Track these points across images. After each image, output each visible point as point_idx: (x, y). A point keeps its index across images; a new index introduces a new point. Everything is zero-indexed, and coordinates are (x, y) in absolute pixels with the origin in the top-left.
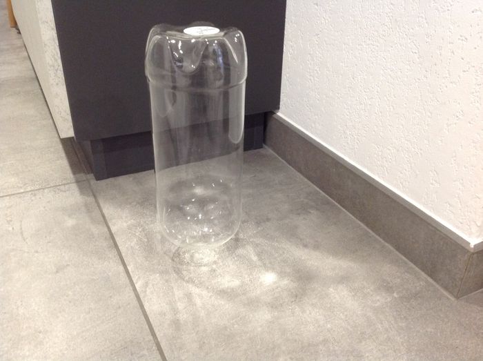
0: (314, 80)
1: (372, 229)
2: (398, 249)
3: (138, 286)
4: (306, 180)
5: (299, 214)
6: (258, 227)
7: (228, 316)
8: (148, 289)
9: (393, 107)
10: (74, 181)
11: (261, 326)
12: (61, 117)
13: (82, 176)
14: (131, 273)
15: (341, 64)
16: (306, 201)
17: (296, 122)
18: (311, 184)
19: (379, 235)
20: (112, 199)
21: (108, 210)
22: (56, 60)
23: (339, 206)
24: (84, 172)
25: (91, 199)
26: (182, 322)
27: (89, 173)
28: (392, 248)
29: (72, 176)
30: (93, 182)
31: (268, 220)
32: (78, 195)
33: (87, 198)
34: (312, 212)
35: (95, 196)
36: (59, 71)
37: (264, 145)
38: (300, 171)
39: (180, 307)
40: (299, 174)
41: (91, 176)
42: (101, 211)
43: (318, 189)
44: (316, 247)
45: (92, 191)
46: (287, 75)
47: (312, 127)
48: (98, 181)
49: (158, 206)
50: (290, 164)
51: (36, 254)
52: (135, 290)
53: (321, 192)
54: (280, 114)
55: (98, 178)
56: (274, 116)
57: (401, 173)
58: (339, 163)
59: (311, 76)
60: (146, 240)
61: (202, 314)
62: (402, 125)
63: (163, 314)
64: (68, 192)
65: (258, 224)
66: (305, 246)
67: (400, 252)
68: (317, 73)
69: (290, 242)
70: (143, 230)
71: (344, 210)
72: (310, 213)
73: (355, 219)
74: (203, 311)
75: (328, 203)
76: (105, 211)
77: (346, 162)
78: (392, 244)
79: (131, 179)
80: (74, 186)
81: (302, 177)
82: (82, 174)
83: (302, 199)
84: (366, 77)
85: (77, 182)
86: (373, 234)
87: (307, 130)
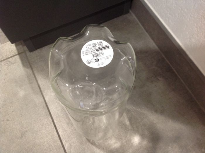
3: (66, 147)
5: (152, 82)
10: (17, 53)
13: (21, 48)
16: (156, 68)
20: (42, 71)
21: (42, 82)
25: (29, 71)
27: (24, 46)
29: (15, 48)
30: (28, 53)
32: (22, 67)
33: (27, 70)
34: (160, 79)
35: (32, 69)
37: (130, 11)
41: (25, 48)
42: (38, 83)
48: (31, 53)
50: (147, 31)
51: (8, 122)
55: (31, 50)
66: (156, 111)
69: (147, 108)
72: (159, 80)
75: (170, 70)
80: (18, 59)
82: (21, 46)
83: (154, 67)
85: (19, 54)
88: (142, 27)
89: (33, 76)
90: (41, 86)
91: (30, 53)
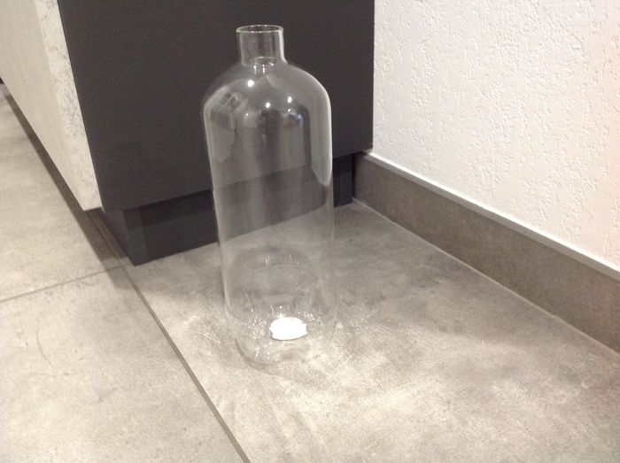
0: (423, 102)
1: (529, 297)
2: (571, 321)
4: (421, 240)
5: (423, 286)
6: (372, 309)
7: (358, 441)
8: (235, 412)
9: (549, 126)
10: (102, 269)
11: (410, 451)
12: (83, 181)
13: (113, 262)
14: (207, 392)
15: (464, 76)
16: (428, 267)
17: (399, 163)
18: (428, 243)
19: (541, 306)
20: (160, 290)
21: (162, 305)
22: (71, 101)
23: (476, 271)
24: (114, 255)
25: (131, 294)
26: (294, 456)
27: (121, 257)
28: (561, 321)
29: (98, 262)
30: (130, 268)
31: (383, 298)
32: (112, 288)
33: (125, 291)
34: (440, 281)
35: (137, 289)
36: (76, 116)
37: (354, 199)
38: (410, 228)
39: (287, 435)
40: (410, 232)
41: (126, 261)
42: (149, 308)
43: (440, 250)
44: (459, 330)
45: (130, 280)
46: (382, 101)
47: (423, 166)
48: (138, 267)
49: (226, 293)
50: (394, 221)
51: (66, 378)
52: (217, 415)
53: (446, 253)
54: (374, 154)
55: (136, 262)
56: (365, 157)
57: (568, 216)
58: (471, 211)
59: (417, 97)
60: (219, 342)
61: (322, 441)
62: (565, 150)
63: (265, 447)
64: (96, 286)
65: (371, 304)
66: (444, 330)
67: (575, 326)
68: (428, 92)
69: (421, 325)
70: (213, 328)
71: (485, 276)
72: (438, 283)
73: (500, 285)
74: (321, 437)
75: (459, 268)
76: (154, 307)
77: (481, 209)
78: (561, 316)
79: (182, 259)
80: (105, 277)
81: (415, 236)
82: (113, 259)
83: (422, 266)
84: (503, 90)
85: (108, 270)
86: (532, 304)
87: (416, 171)
88: (384, 217)
89: (140, 300)
90: (157, 314)
91: (133, 267)
